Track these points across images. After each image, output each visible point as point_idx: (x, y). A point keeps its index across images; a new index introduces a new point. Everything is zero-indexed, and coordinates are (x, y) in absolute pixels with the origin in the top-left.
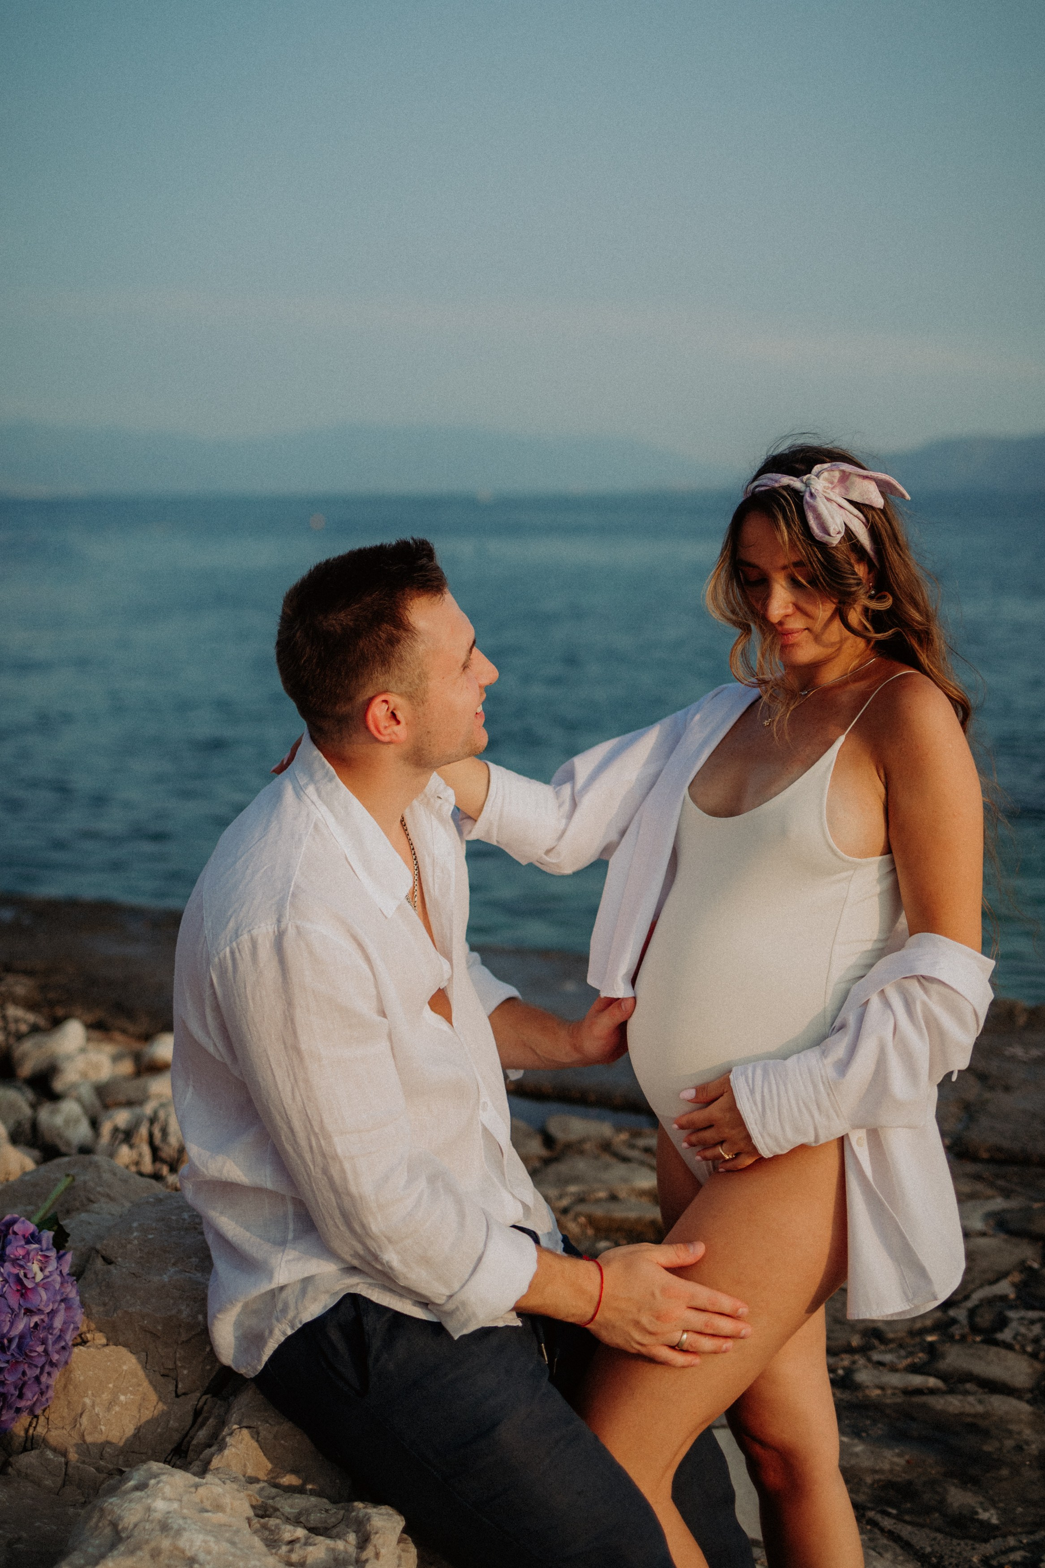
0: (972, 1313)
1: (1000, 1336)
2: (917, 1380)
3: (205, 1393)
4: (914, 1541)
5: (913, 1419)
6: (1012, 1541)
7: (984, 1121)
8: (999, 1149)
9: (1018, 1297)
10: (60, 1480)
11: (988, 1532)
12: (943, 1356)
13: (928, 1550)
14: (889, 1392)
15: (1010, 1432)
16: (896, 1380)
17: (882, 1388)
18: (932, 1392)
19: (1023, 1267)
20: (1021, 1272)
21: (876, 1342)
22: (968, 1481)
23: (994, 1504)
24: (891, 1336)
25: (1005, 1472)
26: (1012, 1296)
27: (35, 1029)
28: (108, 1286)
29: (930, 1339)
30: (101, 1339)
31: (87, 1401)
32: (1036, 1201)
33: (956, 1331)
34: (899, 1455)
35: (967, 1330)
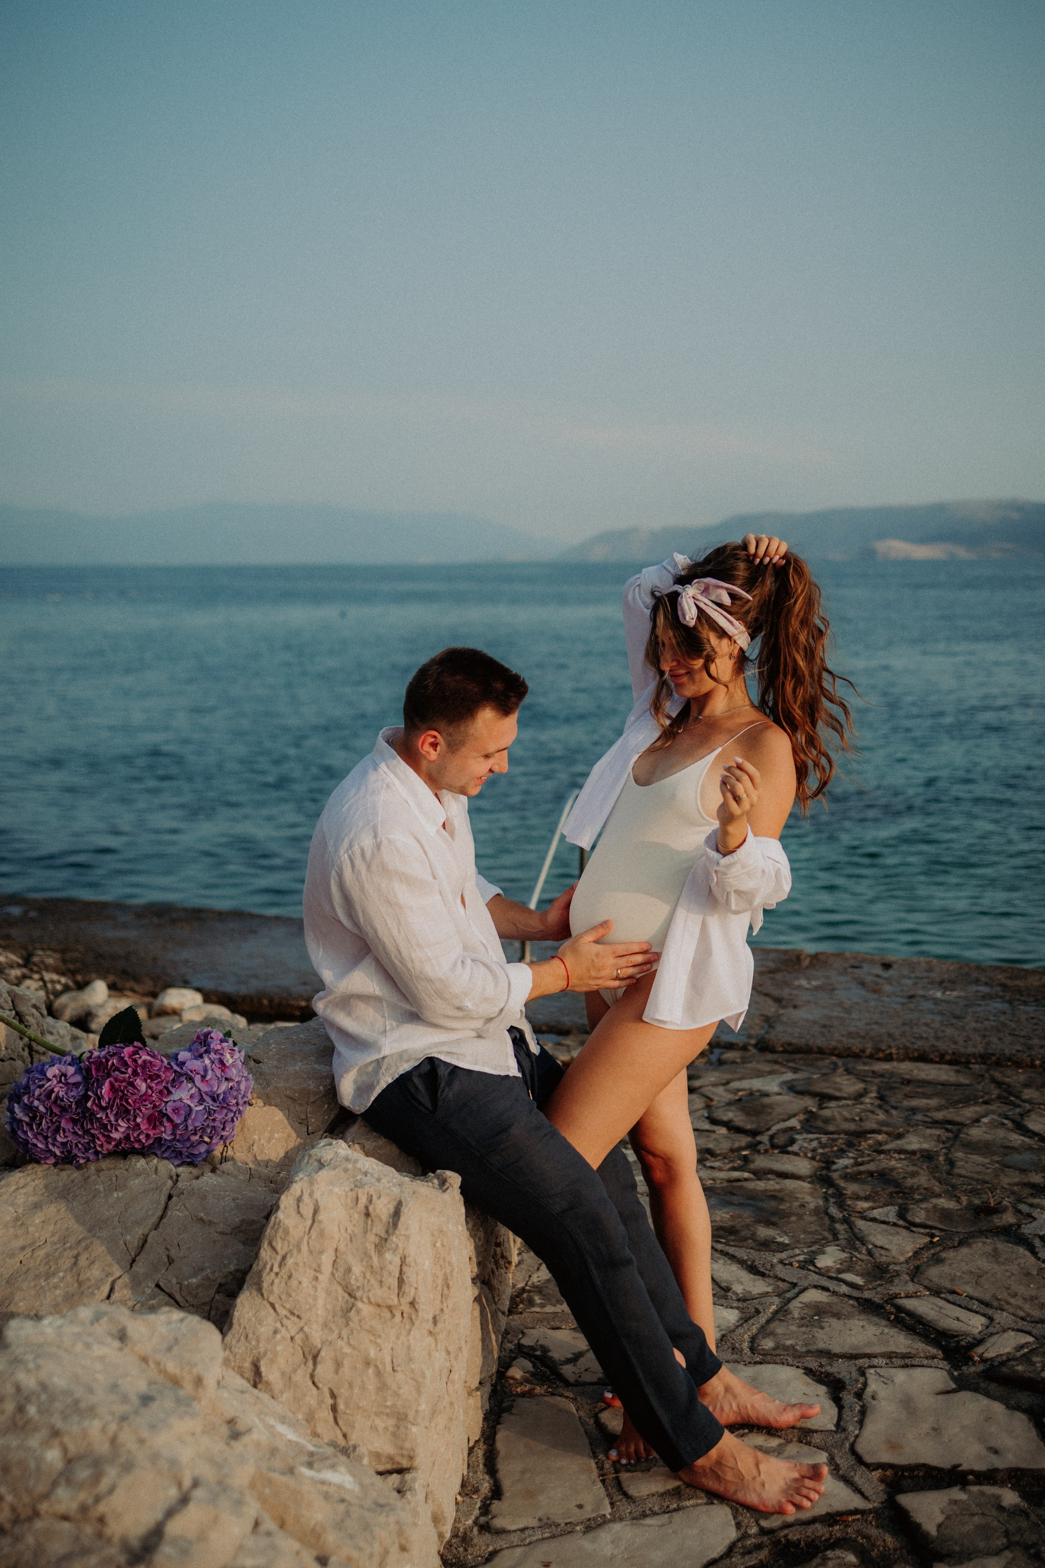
0: (772, 1137)
1: (790, 1149)
2: (736, 1174)
3: (325, 1132)
4: (736, 1254)
5: (734, 1194)
6: (797, 1251)
7: (779, 1028)
8: (790, 1044)
9: (802, 1128)
10: (248, 1176)
11: (783, 1247)
12: (753, 1161)
13: (746, 1258)
14: (719, 1182)
15: (797, 1198)
16: (722, 1175)
17: (713, 1180)
18: (746, 1180)
19: (807, 1111)
20: (804, 1114)
21: (709, 1157)
22: (769, 1223)
23: (786, 1234)
24: (718, 1152)
25: (793, 1218)
26: (799, 1127)
27: (66, 989)
28: (261, 1074)
29: (744, 1153)
30: (260, 1103)
31: (256, 1137)
32: (814, 1074)
33: (761, 1148)
34: (727, 1213)
35: (768, 1146)
